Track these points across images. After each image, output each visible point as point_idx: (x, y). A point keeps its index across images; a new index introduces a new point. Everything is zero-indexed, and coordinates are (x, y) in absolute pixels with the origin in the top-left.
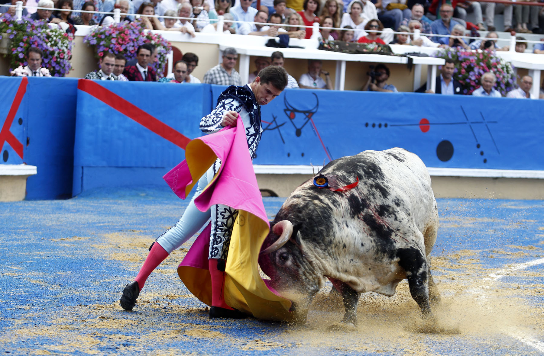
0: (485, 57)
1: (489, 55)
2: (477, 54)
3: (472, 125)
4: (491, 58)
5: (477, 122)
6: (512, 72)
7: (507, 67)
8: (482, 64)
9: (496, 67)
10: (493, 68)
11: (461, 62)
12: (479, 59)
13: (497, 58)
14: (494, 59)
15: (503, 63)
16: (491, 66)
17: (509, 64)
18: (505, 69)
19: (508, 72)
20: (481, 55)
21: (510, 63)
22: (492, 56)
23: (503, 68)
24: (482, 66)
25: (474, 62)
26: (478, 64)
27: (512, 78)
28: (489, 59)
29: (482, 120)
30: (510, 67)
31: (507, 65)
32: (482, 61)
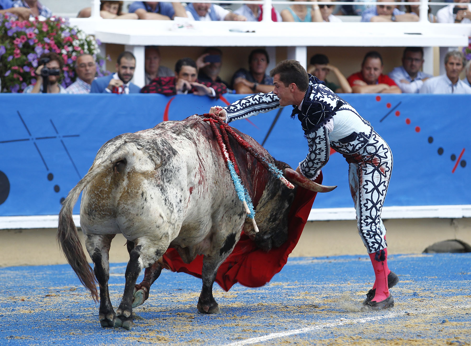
0: (52, 28)
1: (57, 25)
2: (36, 24)
3: (38, 142)
4: (62, 30)
5: (47, 138)
6: (97, 51)
7: (89, 44)
8: (47, 40)
9: (71, 45)
10: (66, 46)
11: (13, 38)
12: (41, 32)
13: (71, 30)
14: (67, 30)
15: (82, 36)
16: (63, 43)
17: (92, 38)
18: (86, 47)
19: (91, 52)
20: (44, 25)
21: (93, 36)
22: (63, 26)
23: (82, 45)
24: (48, 44)
25: (34, 37)
26: (41, 41)
27: (98, 60)
28: (60, 32)
29: (54, 134)
30: (94, 43)
31: (88, 39)
32: (48, 34)
